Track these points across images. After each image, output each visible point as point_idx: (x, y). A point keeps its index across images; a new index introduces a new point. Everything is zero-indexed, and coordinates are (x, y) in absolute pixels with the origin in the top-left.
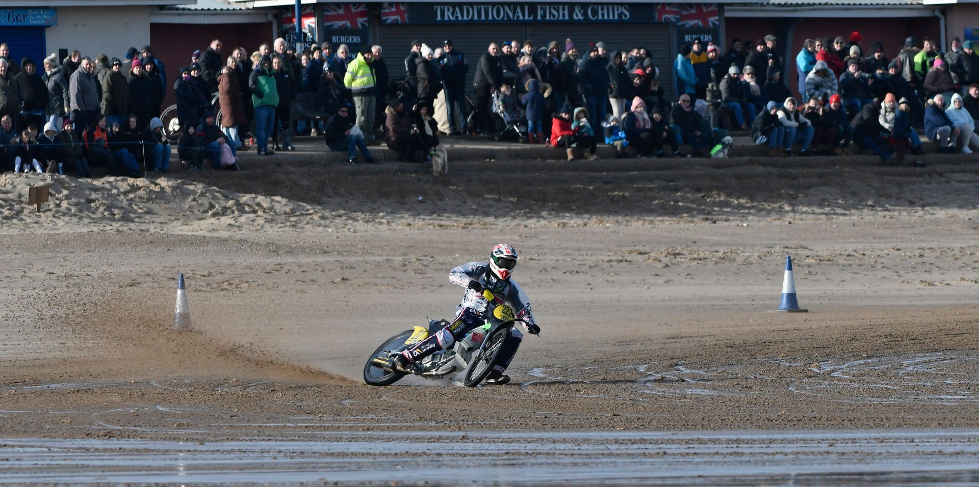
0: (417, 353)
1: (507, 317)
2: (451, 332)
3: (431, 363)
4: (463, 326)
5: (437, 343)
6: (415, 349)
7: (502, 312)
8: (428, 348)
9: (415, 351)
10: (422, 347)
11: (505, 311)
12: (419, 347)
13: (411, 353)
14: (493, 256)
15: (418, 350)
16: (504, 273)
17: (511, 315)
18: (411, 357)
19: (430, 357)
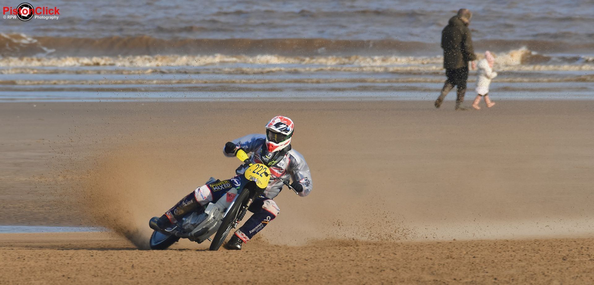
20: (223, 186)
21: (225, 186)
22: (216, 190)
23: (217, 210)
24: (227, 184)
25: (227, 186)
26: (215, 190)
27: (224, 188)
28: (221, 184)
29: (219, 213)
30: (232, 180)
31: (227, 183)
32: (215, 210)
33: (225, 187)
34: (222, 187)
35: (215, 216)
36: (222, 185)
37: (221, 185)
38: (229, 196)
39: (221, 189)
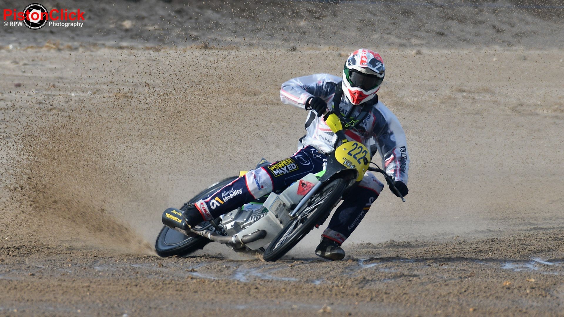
0: (215, 203)
1: (355, 162)
2: (269, 172)
3: (233, 223)
4: (294, 167)
5: (245, 188)
6: (213, 198)
7: (349, 154)
8: (231, 196)
9: (213, 201)
10: (223, 195)
11: (353, 153)
12: (219, 195)
13: (208, 203)
14: (345, 68)
15: (217, 198)
16: (357, 95)
17: (362, 161)
18: (207, 210)
19: (235, 212)
20: (287, 169)
21: (289, 168)
22: (278, 174)
23: (282, 206)
24: (292, 165)
25: (292, 168)
26: (276, 175)
27: (288, 172)
28: (283, 165)
29: (283, 209)
30: (296, 157)
31: (291, 163)
32: (278, 205)
33: (290, 170)
34: (285, 169)
35: (278, 214)
36: (285, 167)
37: (283, 167)
38: (303, 186)
39: (285, 173)
